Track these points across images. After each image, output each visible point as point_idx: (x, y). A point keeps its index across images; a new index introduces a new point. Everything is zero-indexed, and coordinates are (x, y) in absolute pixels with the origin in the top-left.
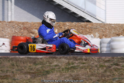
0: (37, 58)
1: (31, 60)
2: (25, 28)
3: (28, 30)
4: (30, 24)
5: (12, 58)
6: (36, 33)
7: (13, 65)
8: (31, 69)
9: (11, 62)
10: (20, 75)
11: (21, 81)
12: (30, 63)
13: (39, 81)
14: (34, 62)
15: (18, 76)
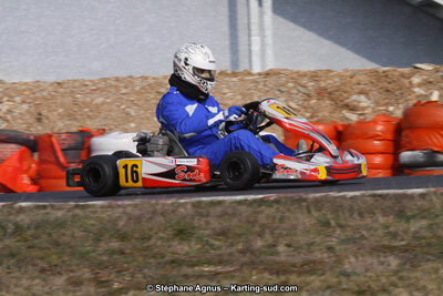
0: (405, 196)
1: (388, 203)
2: (322, 93)
3: (332, 100)
4: (340, 76)
5: (317, 201)
6: (364, 108)
7: (327, 224)
8: (394, 236)
9: (315, 214)
10: (360, 258)
11: (370, 277)
12: (384, 215)
13: (434, 276)
14: (396, 209)
15: (352, 259)
